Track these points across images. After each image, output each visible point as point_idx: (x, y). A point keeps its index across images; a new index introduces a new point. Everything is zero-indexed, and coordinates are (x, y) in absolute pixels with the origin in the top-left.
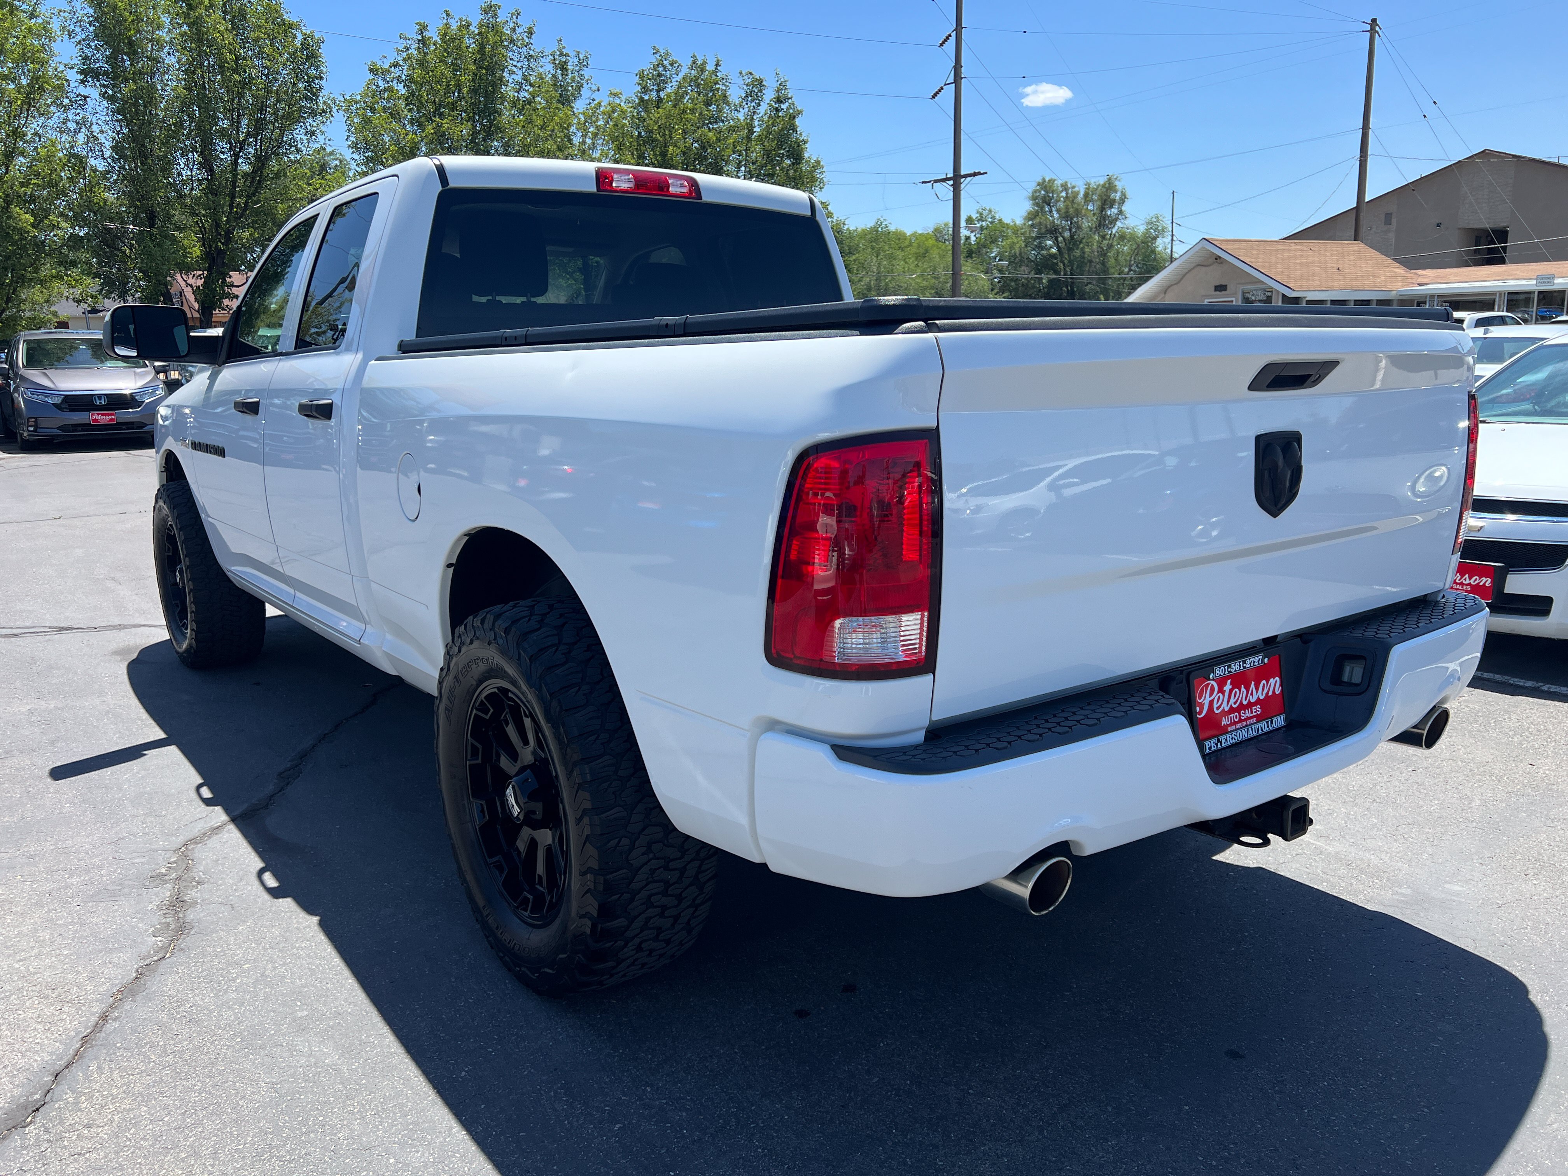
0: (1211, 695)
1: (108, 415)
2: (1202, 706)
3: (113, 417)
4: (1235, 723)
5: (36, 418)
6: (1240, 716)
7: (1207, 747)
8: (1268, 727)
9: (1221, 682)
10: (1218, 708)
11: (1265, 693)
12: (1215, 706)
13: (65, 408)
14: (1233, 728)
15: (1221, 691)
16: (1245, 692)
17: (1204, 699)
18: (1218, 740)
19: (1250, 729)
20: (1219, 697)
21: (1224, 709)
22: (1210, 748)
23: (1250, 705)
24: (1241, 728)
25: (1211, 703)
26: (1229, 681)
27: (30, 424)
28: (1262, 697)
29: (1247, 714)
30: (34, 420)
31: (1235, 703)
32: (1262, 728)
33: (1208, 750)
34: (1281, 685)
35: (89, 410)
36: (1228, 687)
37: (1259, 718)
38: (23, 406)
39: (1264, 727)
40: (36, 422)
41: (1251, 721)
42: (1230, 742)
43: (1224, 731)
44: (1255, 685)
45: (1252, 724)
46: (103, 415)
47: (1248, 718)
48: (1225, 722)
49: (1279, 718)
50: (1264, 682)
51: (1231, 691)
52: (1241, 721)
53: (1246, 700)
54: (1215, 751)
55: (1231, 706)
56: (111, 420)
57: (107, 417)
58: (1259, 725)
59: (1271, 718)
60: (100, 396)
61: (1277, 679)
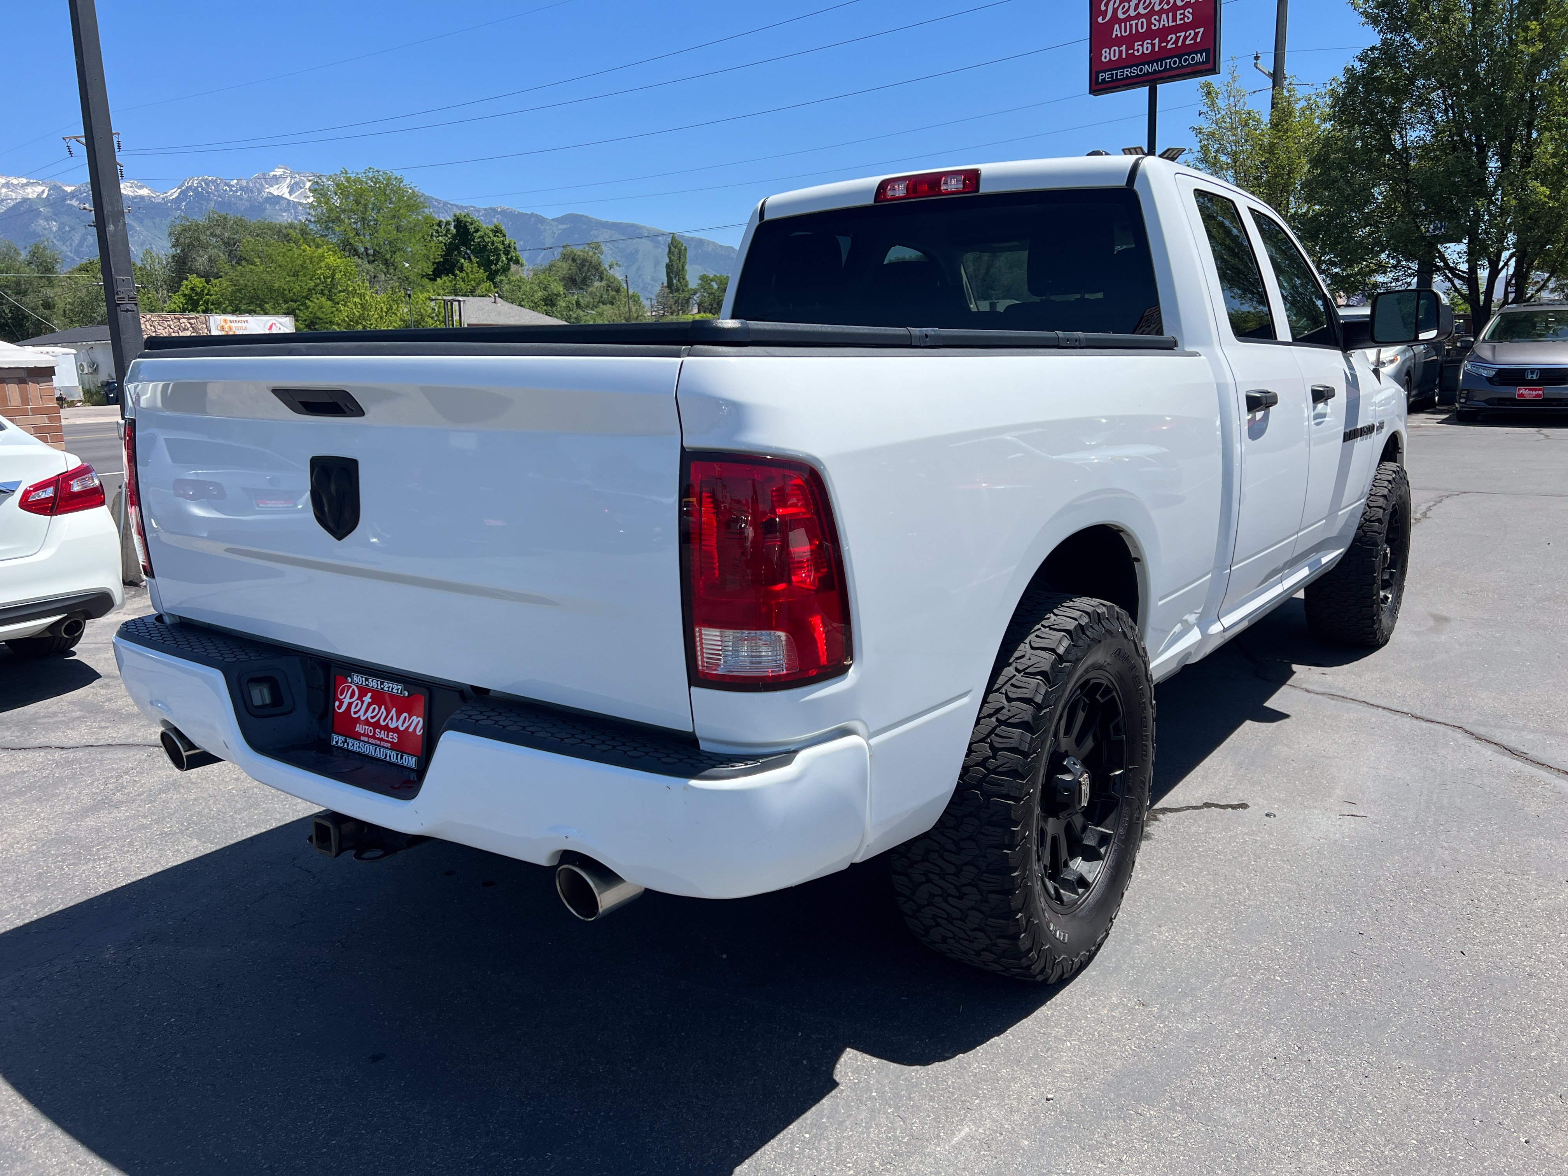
0: (351, 697)
1: (1536, 390)
2: (341, 703)
3: (1540, 392)
4: (368, 736)
5: (1468, 390)
6: (375, 733)
7: (335, 740)
8: (397, 759)
9: (363, 692)
10: (355, 713)
11: (406, 725)
12: (353, 710)
13: (1496, 382)
14: (366, 739)
15: (360, 698)
16: (385, 713)
17: (345, 698)
18: (346, 740)
19: (378, 749)
20: (357, 703)
21: (359, 716)
22: (337, 742)
23: (386, 728)
24: (372, 744)
25: (350, 704)
26: (369, 695)
27: (1462, 395)
28: (402, 729)
29: (382, 735)
30: (1466, 392)
31: (372, 718)
32: (390, 756)
33: (334, 743)
34: (423, 727)
35: (1516, 385)
36: (367, 699)
37: (394, 747)
38: (1461, 378)
39: (393, 756)
40: (1468, 394)
41: (386, 745)
42: (356, 749)
43: (357, 736)
44: (396, 712)
45: (385, 747)
46: (1530, 390)
47: (381, 739)
48: (359, 728)
49: (410, 758)
50: (405, 714)
51: (369, 705)
52: (374, 737)
53: (384, 721)
54: (340, 748)
55: (367, 718)
56: (1537, 395)
57: (1534, 393)
58: (389, 752)
59: (403, 752)
60: (1533, 371)
61: (421, 719)
